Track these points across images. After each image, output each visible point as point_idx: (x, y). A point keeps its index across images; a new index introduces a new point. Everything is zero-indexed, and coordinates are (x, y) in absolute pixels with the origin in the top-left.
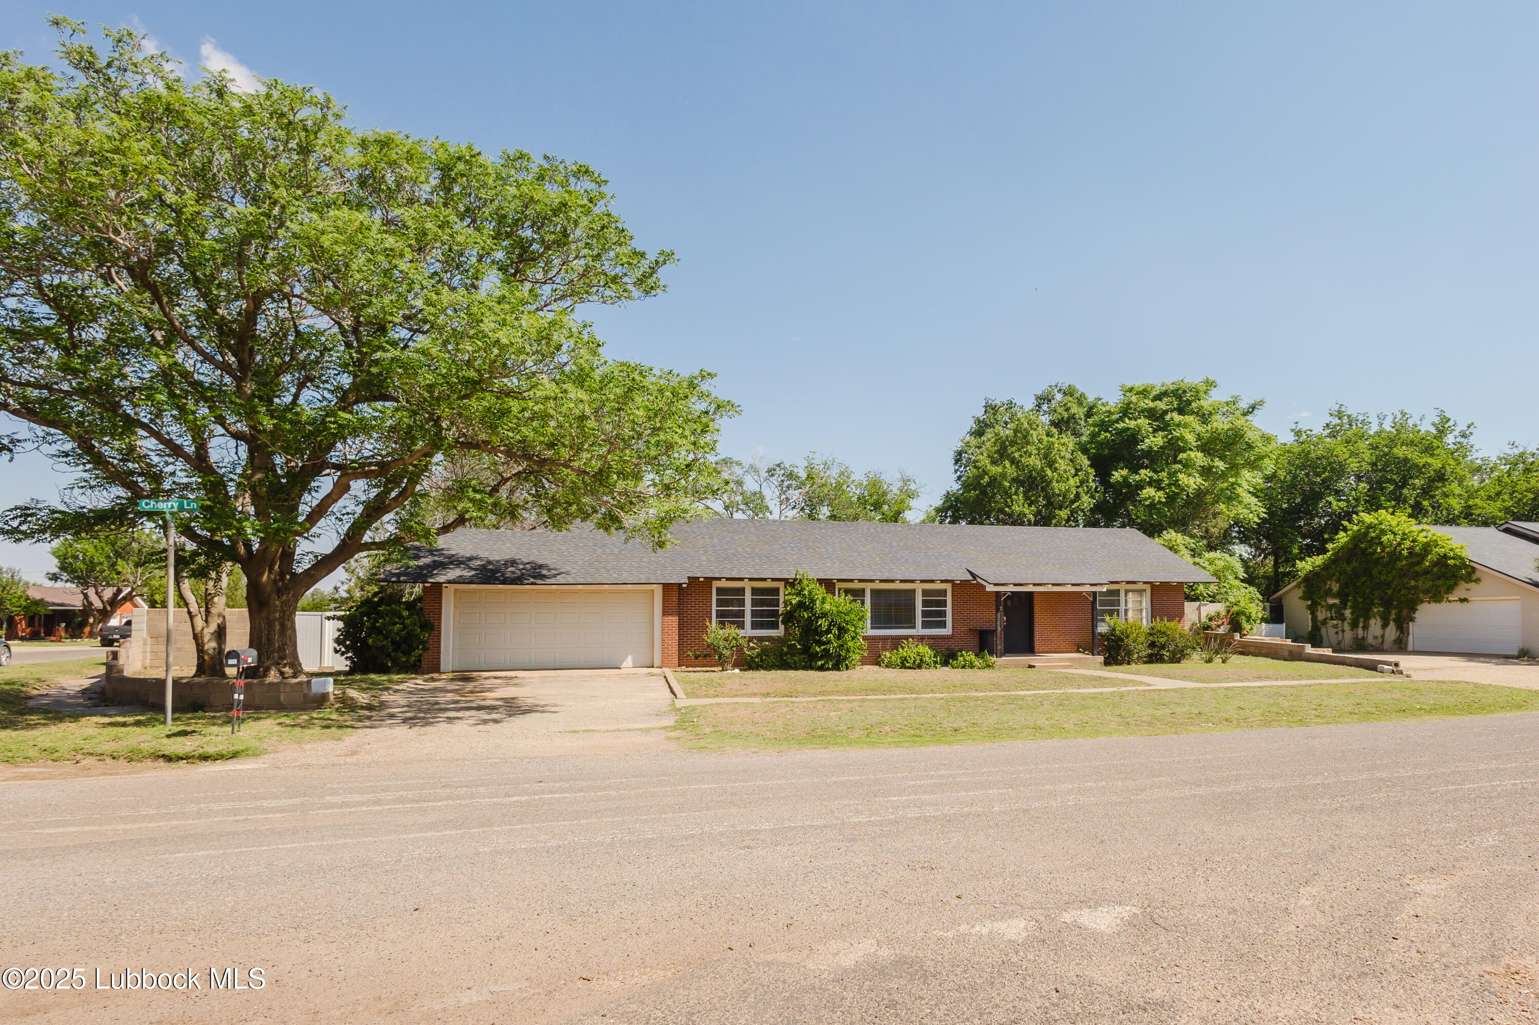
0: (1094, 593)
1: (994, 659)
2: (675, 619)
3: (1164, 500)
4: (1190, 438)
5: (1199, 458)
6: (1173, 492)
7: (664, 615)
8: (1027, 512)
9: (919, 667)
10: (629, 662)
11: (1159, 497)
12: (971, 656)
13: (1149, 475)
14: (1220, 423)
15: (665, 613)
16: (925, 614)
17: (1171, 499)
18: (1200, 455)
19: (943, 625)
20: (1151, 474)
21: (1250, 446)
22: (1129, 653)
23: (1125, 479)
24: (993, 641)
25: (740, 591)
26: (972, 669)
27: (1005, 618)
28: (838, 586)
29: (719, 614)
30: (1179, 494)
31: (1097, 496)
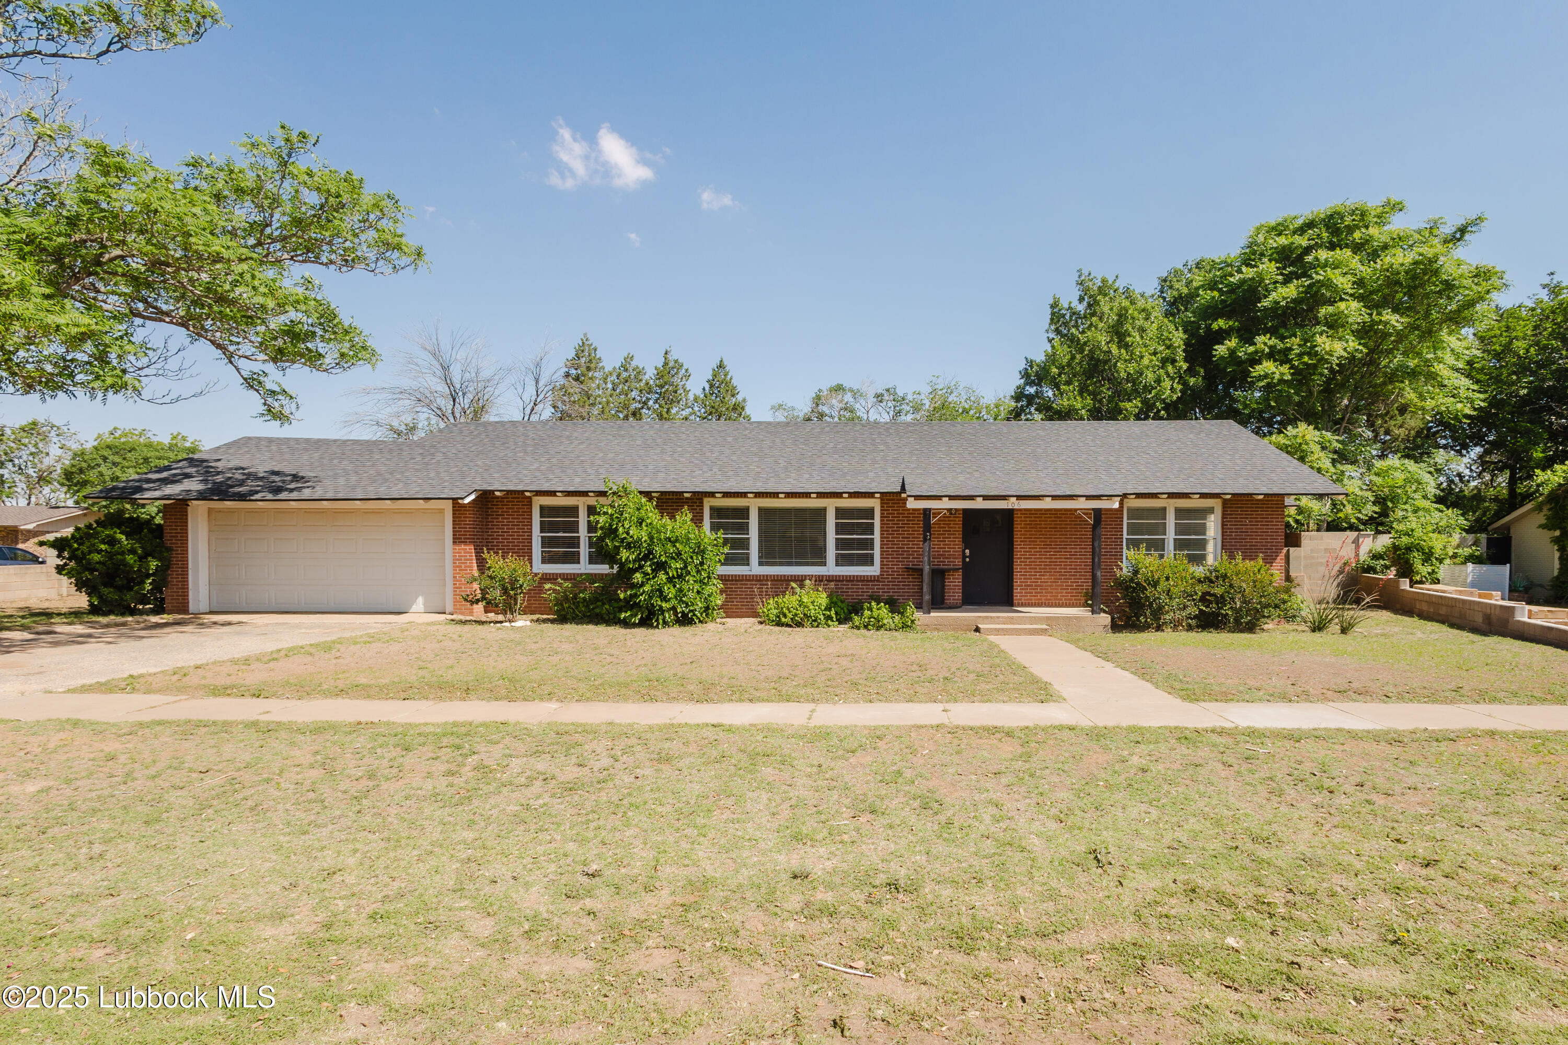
0: (1098, 512)
1: (918, 615)
2: (470, 548)
3: (1288, 377)
4: (1343, 282)
5: (1353, 310)
6: (1305, 364)
7: (454, 542)
8: (1079, 406)
9: (799, 625)
10: (419, 604)
11: (1282, 374)
12: (882, 611)
13: (1271, 343)
14: (1401, 258)
15: (457, 540)
16: (840, 544)
17: (1302, 376)
18: (1354, 305)
19: (867, 560)
20: (1273, 341)
21: (1448, 285)
22: (1158, 612)
23: (1232, 352)
24: (943, 586)
25: (574, 511)
26: (877, 630)
27: (967, 551)
28: (708, 503)
29: (545, 542)
30: (1315, 366)
31: (1192, 381)
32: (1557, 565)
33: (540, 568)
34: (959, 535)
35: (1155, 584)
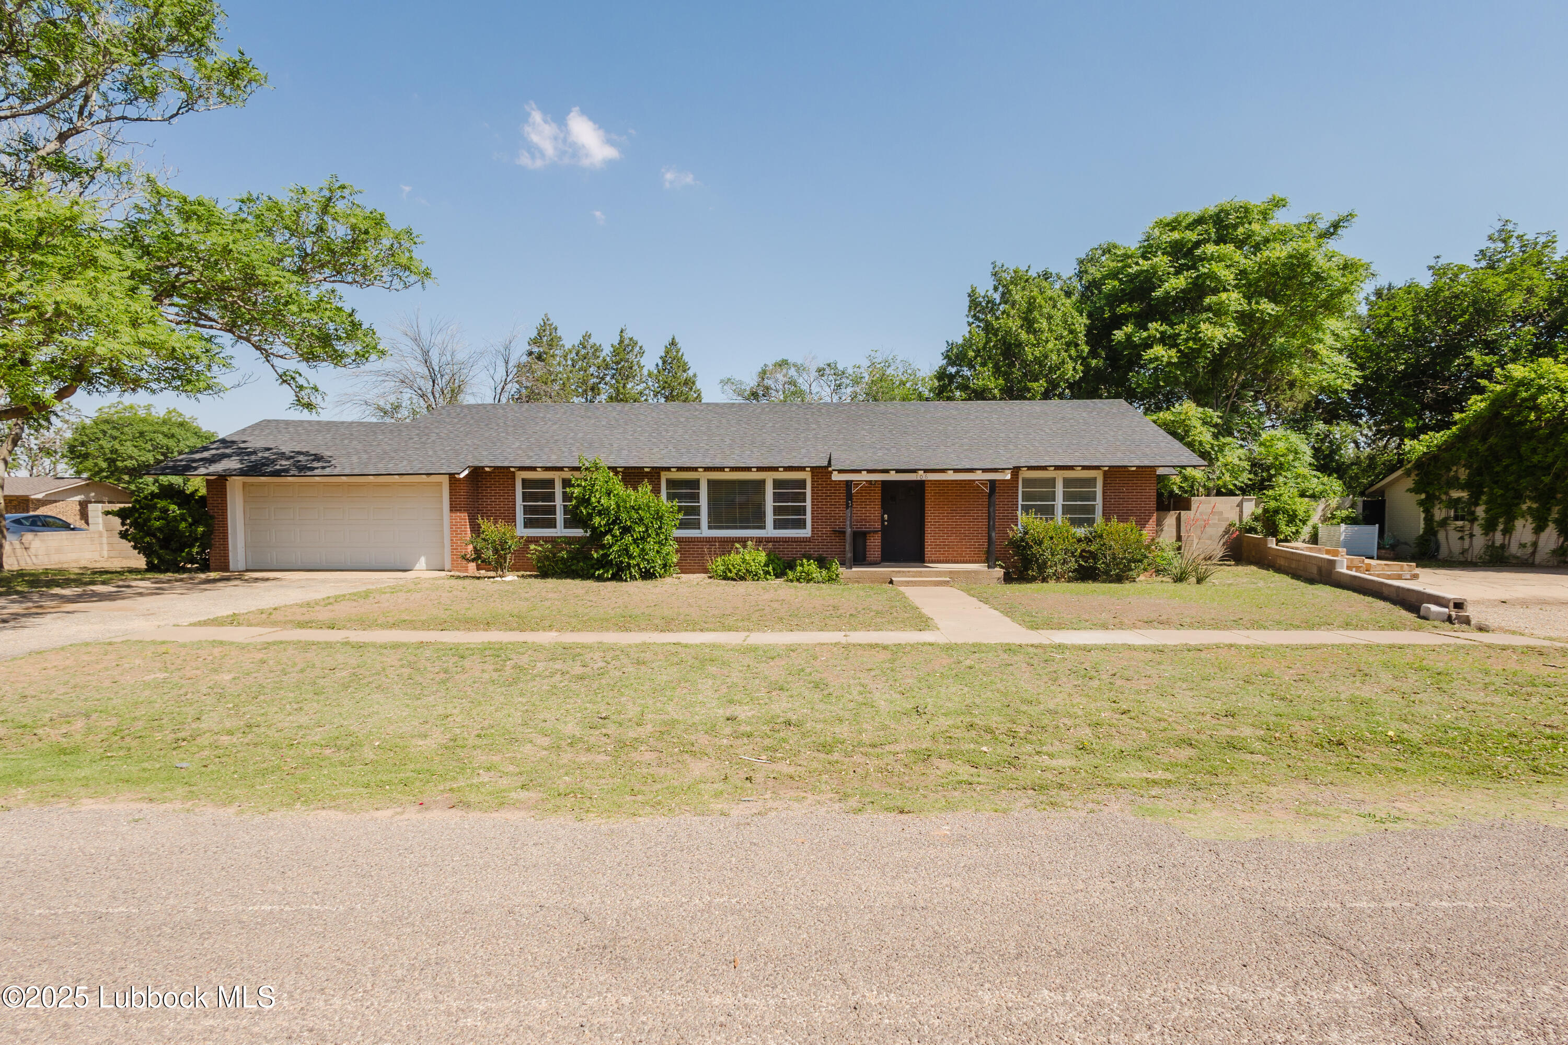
0: (993, 482)
1: (841, 570)
2: (465, 516)
3: (1175, 360)
4: (1227, 275)
5: (1233, 300)
6: (1191, 348)
7: (451, 511)
8: (992, 385)
9: (742, 578)
10: (422, 563)
11: (1170, 357)
12: (812, 567)
13: (1161, 329)
14: (1278, 252)
15: (453, 509)
16: (777, 511)
17: (1188, 359)
18: (1235, 295)
19: (801, 524)
20: (1164, 327)
21: (1318, 277)
22: (1042, 567)
23: (1129, 337)
24: (865, 546)
25: (550, 483)
26: (808, 582)
27: (886, 516)
28: (664, 476)
29: (527, 510)
30: (1199, 351)
31: (1094, 363)
32: (1422, 525)
33: (521, 531)
34: (878, 502)
35: (1040, 543)
